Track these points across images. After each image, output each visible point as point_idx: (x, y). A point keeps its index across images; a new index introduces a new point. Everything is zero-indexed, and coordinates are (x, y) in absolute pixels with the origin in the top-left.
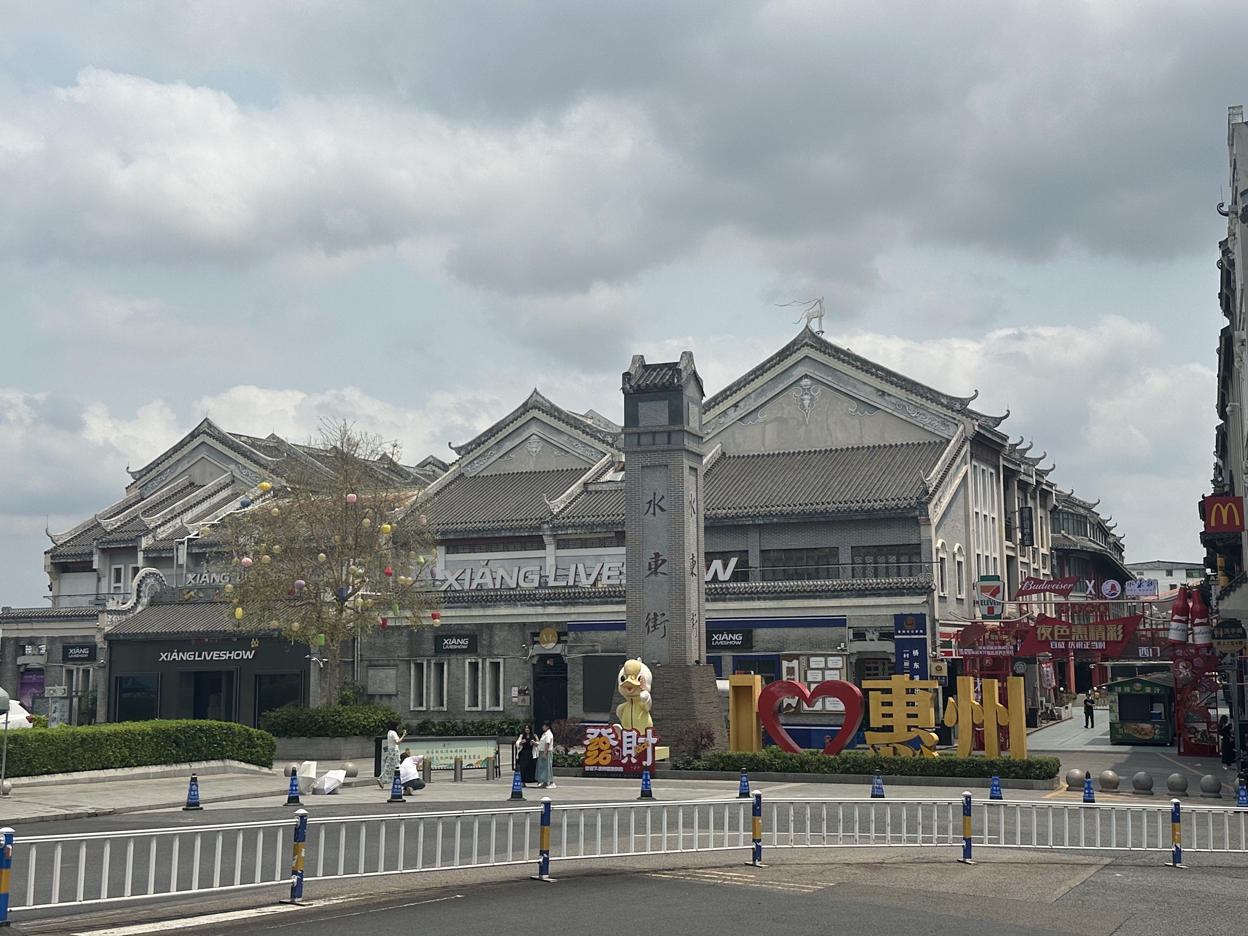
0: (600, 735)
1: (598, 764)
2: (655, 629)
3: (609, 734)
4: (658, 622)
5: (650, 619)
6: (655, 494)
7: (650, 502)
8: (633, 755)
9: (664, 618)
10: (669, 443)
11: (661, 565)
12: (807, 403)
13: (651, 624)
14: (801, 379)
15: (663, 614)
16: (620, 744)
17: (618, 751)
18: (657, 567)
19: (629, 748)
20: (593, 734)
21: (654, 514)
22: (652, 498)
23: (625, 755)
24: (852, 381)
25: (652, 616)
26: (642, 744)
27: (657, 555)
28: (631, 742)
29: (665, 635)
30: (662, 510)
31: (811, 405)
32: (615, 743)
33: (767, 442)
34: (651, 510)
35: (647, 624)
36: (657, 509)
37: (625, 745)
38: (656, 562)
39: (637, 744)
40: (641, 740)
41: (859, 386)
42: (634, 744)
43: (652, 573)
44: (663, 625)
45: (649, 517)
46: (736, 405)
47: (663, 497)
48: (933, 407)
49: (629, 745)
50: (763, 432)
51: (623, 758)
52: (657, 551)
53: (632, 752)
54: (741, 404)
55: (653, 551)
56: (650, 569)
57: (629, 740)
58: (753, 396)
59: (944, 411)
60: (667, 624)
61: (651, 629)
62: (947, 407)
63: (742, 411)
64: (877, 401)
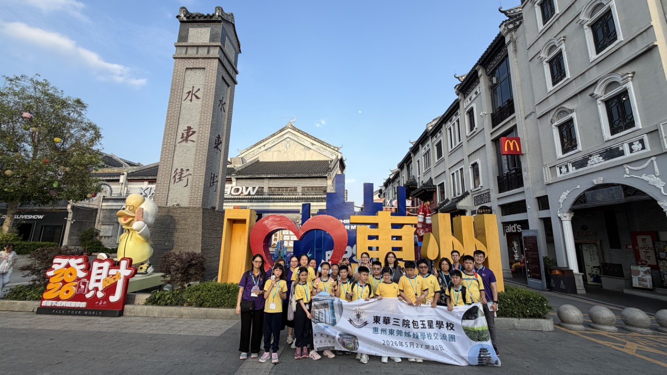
0: (68, 266)
1: (58, 299)
2: (180, 180)
3: (78, 264)
4: (183, 176)
5: (177, 173)
6: (193, 87)
7: (189, 92)
8: (101, 288)
9: (188, 173)
10: (208, 52)
11: (191, 135)
12: (288, 146)
13: (177, 177)
14: (286, 138)
15: (188, 170)
16: (88, 277)
17: (84, 284)
18: (188, 136)
19: (98, 281)
20: (60, 264)
21: (191, 100)
22: (191, 90)
23: (90, 288)
24: (303, 140)
25: (179, 171)
26: (113, 275)
27: (189, 128)
28: (101, 274)
29: (187, 185)
30: (197, 97)
31: (289, 147)
32: (82, 274)
33: (274, 158)
34: (189, 98)
35: (174, 177)
36: (194, 97)
37: (94, 277)
38: (188, 133)
39: (108, 276)
40: (113, 272)
41: (305, 141)
42: (104, 276)
43: (183, 140)
44: (187, 177)
45: (188, 102)
46: (264, 146)
47: (199, 89)
48: (329, 149)
49: (98, 277)
50: (273, 154)
51: (89, 291)
52: (190, 125)
53: (100, 286)
54: (266, 145)
55: (186, 125)
56: (182, 137)
57: (100, 271)
58: (270, 143)
59: (332, 150)
60: (190, 177)
61: (177, 180)
62: (333, 149)
63: (266, 148)
64: (310, 146)
